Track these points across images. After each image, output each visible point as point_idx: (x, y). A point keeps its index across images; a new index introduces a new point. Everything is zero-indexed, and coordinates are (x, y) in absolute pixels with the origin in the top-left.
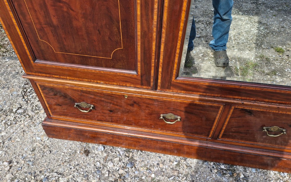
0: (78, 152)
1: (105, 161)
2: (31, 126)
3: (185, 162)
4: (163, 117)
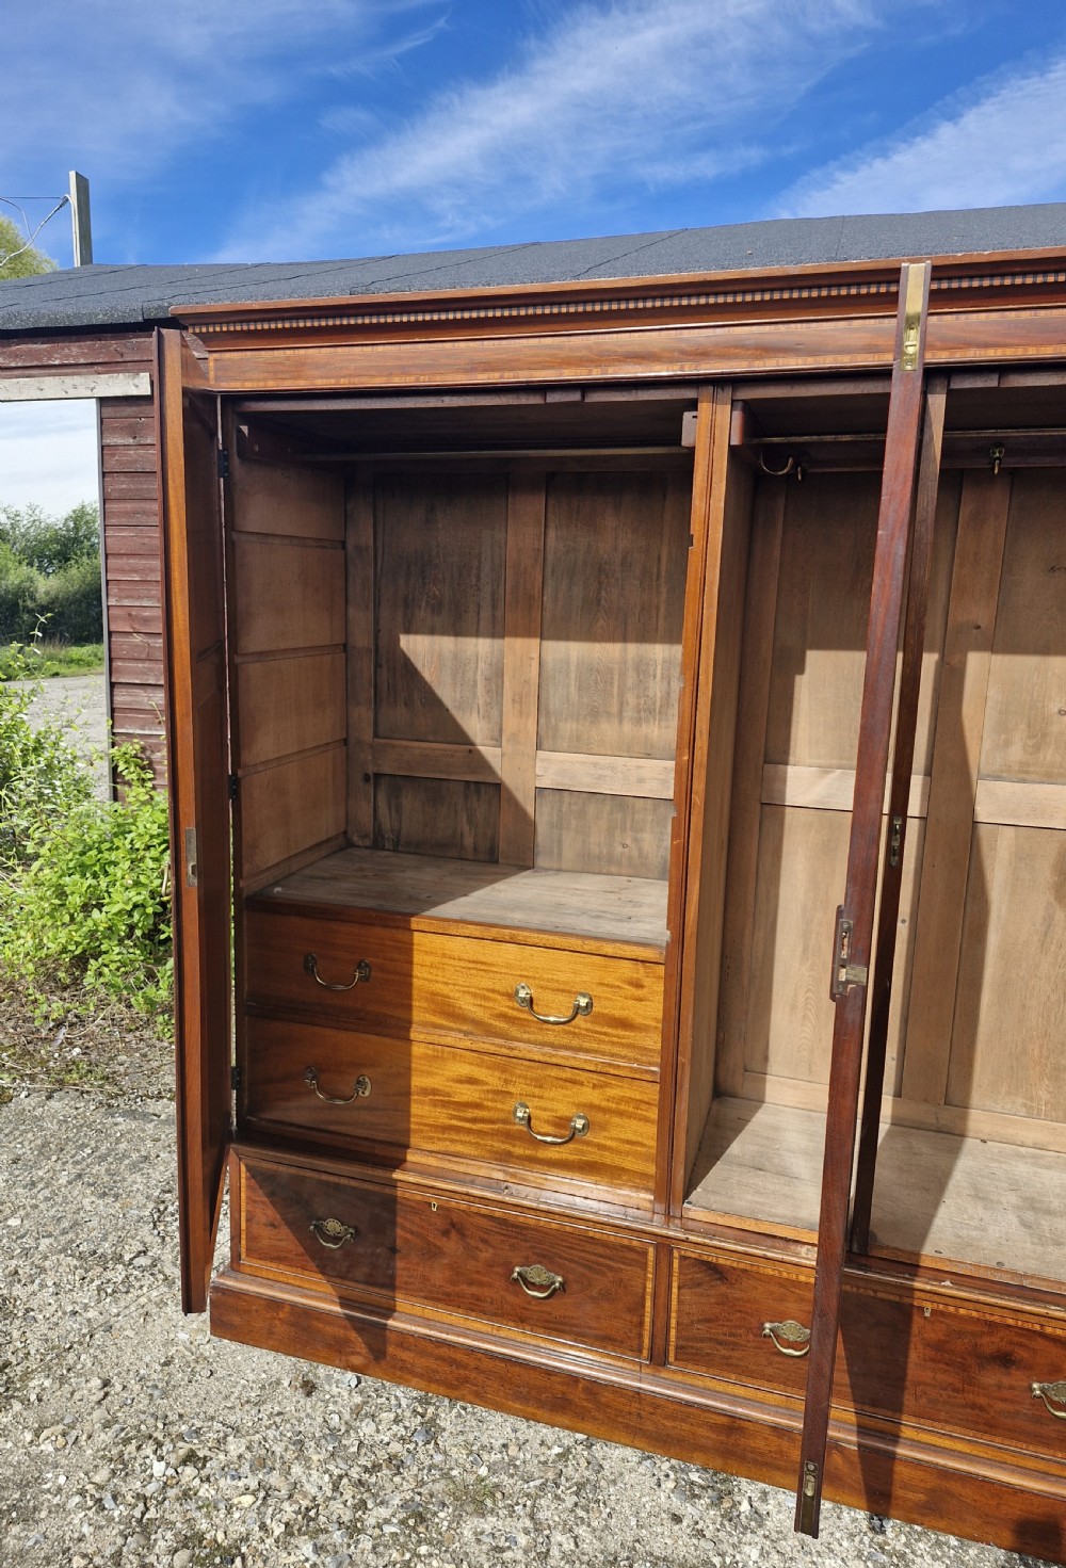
0: (286, 1383)
1: (355, 1416)
2: (166, 1304)
3: (585, 1453)
4: (519, 1273)
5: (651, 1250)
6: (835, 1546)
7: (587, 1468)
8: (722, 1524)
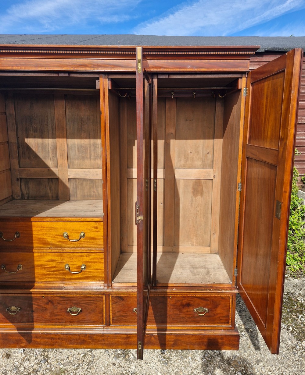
4: (69, 310)
5: (104, 296)
6: (154, 360)
7: (91, 358)
8: (126, 363)
